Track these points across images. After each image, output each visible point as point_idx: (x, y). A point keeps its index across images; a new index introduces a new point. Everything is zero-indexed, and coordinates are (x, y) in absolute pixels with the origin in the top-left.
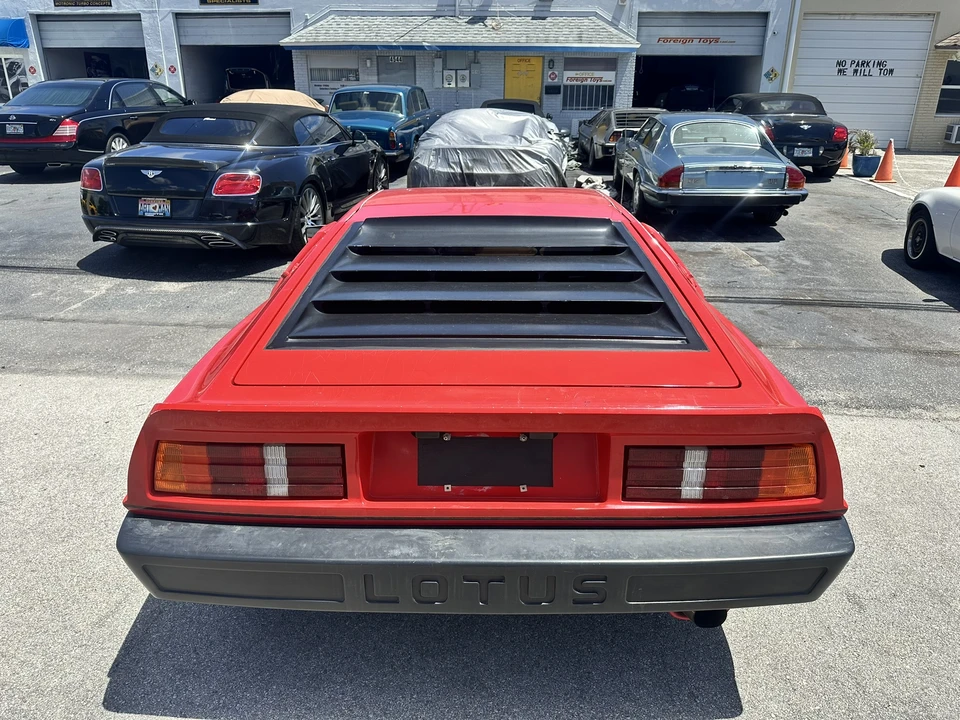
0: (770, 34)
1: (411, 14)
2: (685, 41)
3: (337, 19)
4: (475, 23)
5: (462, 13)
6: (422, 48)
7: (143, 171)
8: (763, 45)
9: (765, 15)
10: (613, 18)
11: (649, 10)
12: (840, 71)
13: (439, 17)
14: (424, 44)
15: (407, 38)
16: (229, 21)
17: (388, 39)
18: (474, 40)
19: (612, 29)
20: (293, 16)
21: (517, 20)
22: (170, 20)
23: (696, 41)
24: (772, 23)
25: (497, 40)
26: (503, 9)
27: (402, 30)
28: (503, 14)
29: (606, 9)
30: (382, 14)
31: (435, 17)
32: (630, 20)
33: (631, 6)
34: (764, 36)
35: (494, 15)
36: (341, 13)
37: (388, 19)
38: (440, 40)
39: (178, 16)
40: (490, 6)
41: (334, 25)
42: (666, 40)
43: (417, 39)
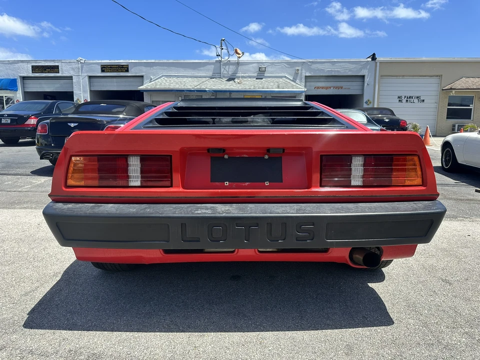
0: (366, 84)
1: (200, 77)
2: (327, 88)
3: (166, 79)
4: (230, 81)
5: (224, 77)
6: (205, 91)
7: (69, 124)
8: (363, 90)
9: (363, 77)
10: (293, 78)
11: (310, 75)
12: (400, 101)
13: (213, 78)
14: (207, 89)
15: (198, 87)
16: (115, 80)
17: (190, 87)
18: (229, 88)
19: (293, 83)
20: (145, 77)
21: (249, 79)
22: (87, 79)
23: (332, 88)
24: (367, 80)
25: (240, 88)
26: (243, 75)
27: (196, 83)
28: (243, 77)
29: (290, 74)
30: (187, 77)
31: (211, 78)
32: (301, 79)
33: (301, 73)
34: (363, 86)
35: (238, 77)
36: (167, 76)
37: (190, 79)
38: (214, 88)
39: (90, 77)
40: (236, 74)
41: (164, 81)
42: (318, 88)
43: (203, 87)
